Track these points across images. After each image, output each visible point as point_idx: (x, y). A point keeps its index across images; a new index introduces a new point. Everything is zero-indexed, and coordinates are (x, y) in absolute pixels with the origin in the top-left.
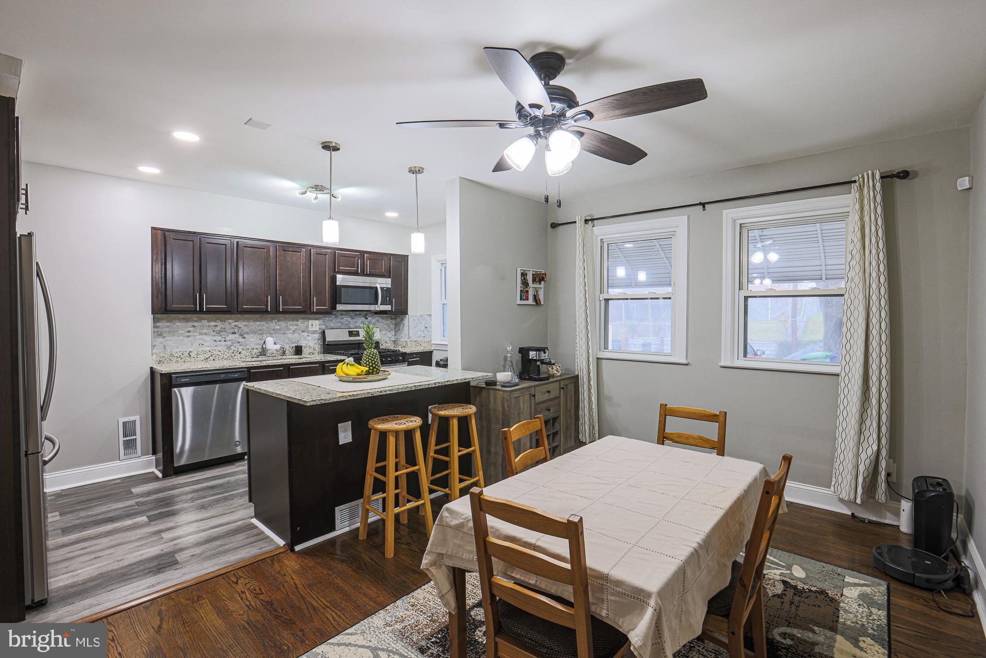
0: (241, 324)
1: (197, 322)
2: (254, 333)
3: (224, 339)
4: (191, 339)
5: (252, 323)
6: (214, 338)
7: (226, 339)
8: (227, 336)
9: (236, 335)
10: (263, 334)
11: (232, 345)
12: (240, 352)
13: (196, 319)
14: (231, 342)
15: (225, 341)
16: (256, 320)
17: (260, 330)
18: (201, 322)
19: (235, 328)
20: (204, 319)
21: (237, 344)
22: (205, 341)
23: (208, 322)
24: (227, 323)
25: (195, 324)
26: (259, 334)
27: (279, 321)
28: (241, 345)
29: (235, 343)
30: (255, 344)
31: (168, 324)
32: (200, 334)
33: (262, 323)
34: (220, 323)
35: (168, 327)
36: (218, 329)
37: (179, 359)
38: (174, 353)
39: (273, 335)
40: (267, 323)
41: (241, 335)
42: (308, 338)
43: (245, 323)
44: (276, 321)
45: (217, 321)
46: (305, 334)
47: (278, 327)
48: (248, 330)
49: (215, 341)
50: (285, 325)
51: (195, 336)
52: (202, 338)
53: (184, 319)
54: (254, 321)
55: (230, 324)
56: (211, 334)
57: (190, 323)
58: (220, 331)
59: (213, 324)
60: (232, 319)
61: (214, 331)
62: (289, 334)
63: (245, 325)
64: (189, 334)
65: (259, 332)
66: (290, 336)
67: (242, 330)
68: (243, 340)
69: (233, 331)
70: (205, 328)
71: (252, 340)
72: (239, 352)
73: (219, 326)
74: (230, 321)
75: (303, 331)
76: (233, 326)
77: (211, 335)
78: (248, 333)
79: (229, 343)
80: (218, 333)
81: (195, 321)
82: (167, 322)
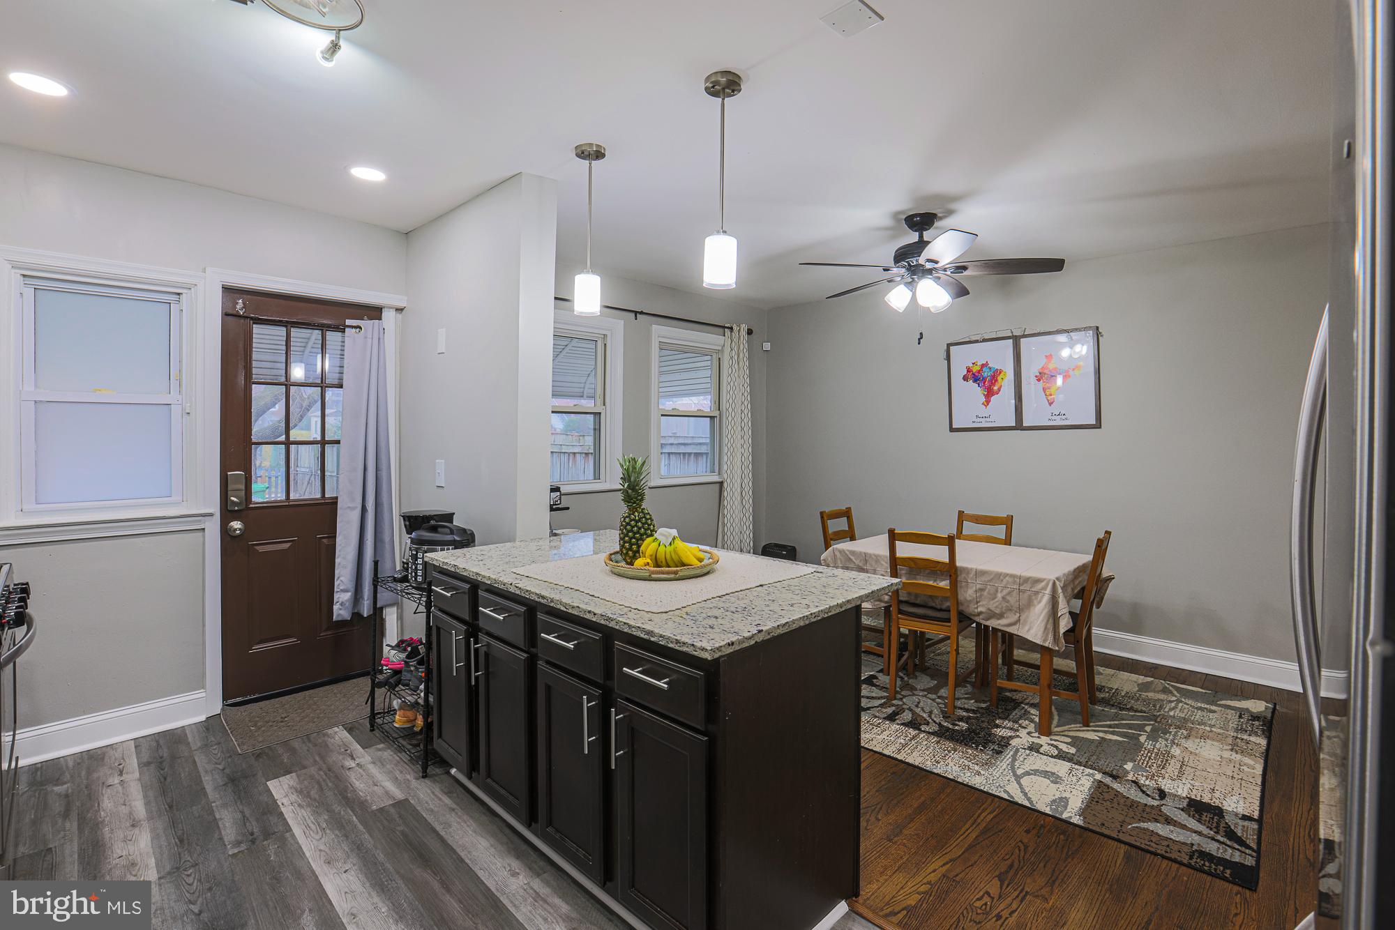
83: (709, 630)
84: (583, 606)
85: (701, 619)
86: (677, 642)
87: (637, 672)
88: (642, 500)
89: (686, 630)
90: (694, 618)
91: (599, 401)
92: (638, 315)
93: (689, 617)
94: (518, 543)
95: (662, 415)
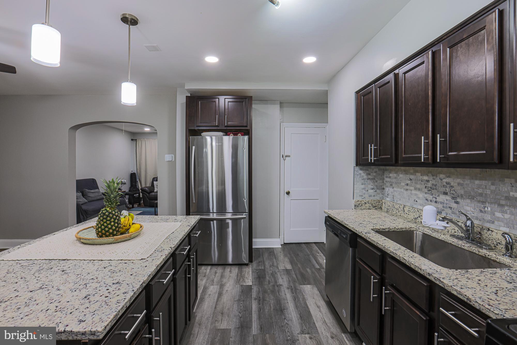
0: (454, 181)
1: (413, 175)
2: (472, 198)
3: (434, 199)
4: (409, 192)
5: (467, 182)
6: (426, 196)
8: (439, 196)
9: (448, 198)
10: (485, 202)
11: (443, 210)
13: (412, 171)
14: (442, 205)
17: (481, 195)
18: (415, 175)
19: (446, 187)
20: (417, 172)
21: (449, 209)
22: (419, 198)
23: (421, 175)
24: (438, 178)
25: (412, 177)
26: (479, 202)
29: (446, 208)
31: (395, 175)
32: (416, 189)
33: (484, 182)
34: (431, 178)
35: (395, 178)
36: (429, 185)
37: (397, 211)
38: (395, 205)
41: (453, 198)
43: (459, 180)
45: (430, 175)
48: (462, 192)
49: (427, 200)
51: (411, 190)
52: (416, 194)
53: (405, 171)
55: (442, 180)
56: (423, 190)
57: (408, 176)
58: (431, 188)
59: (426, 178)
60: (444, 174)
61: (426, 187)
63: (459, 184)
64: (408, 187)
65: (479, 198)
67: (454, 190)
68: (454, 205)
69: (443, 189)
70: (419, 182)
71: (468, 208)
73: (430, 182)
74: (442, 176)
76: (445, 184)
77: (423, 192)
78: (462, 196)
79: (440, 206)
80: (429, 190)
81: (412, 174)
82: (395, 173)
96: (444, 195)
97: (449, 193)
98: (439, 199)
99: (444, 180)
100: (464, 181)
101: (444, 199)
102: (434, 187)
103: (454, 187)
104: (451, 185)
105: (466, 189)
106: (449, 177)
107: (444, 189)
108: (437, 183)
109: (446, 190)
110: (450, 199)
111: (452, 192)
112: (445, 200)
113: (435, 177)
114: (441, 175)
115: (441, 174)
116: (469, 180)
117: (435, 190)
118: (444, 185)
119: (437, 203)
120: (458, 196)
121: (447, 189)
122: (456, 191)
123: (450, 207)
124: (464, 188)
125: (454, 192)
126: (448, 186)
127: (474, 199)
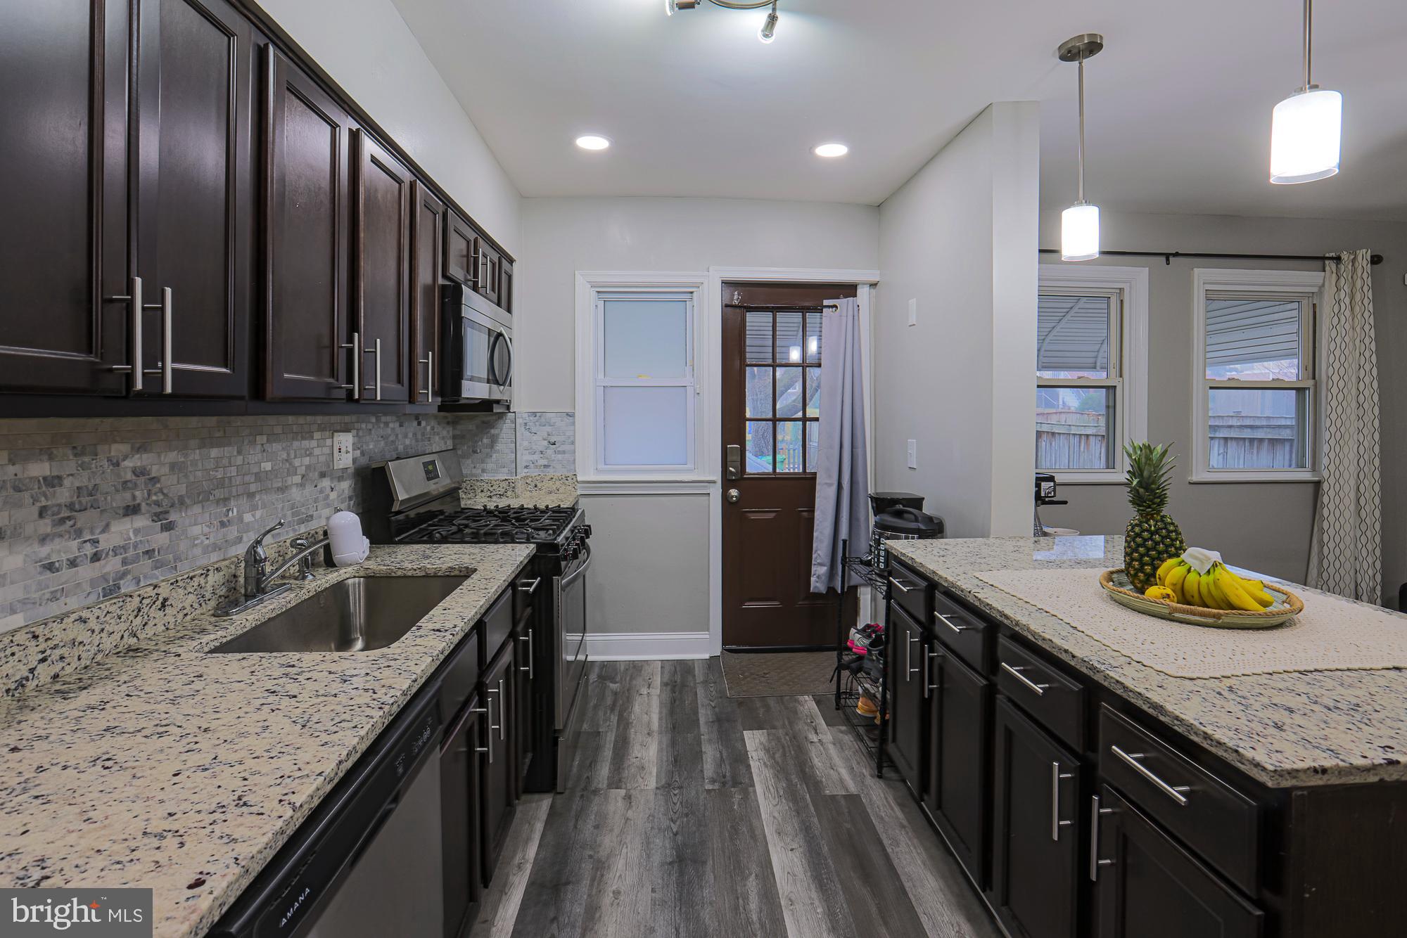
0: (157, 462)
2: (203, 497)
3: (88, 550)
5: (196, 455)
7: (102, 546)
8: (106, 528)
9: (141, 521)
12: (165, 600)
14: (117, 559)
15: (96, 557)
16: (207, 442)
17: (221, 484)
19: (134, 486)
21: (144, 561)
24: (100, 460)
26: (218, 502)
27: (273, 438)
28: (158, 565)
29: (136, 559)
30: (206, 550)
33: (227, 451)
34: (71, 466)
36: (62, 495)
39: (258, 497)
40: (239, 453)
41: (157, 517)
42: (333, 495)
43: (172, 456)
44: (265, 438)
46: (326, 483)
47: (267, 466)
48: (182, 489)
49: (51, 566)
50: (285, 456)
54: (202, 446)
55: (118, 464)
56: (29, 530)
58: (69, 506)
59: (41, 469)
61: (42, 512)
62: (294, 490)
63: (173, 466)
66: (295, 493)
67: (161, 491)
68: (162, 539)
69: (125, 498)
71: (196, 530)
72: (159, 603)
73: (64, 482)
74: (117, 449)
75: (323, 475)
76: (129, 476)
77: (28, 539)
78: (182, 502)
79: (112, 565)
80: (61, 520)
83: (1272, 731)
84: (1057, 641)
85: (1257, 706)
86: (1206, 736)
87: (1134, 759)
88: (1162, 503)
89: (1225, 720)
90: (1243, 701)
91: (1114, 372)
92: (1171, 259)
93: (1233, 696)
94: (991, 540)
95: (1211, 388)
96: (127, 519)
97: (143, 504)
98: (107, 541)
99: (128, 464)
100: (186, 456)
101: (128, 531)
102: (85, 500)
103: (163, 479)
104: (153, 475)
105: (192, 479)
106: (141, 449)
107: (128, 495)
108: (97, 482)
109: (134, 497)
110: (149, 523)
111: (154, 498)
112: (131, 535)
113: (86, 459)
114: (115, 447)
115: (116, 442)
116: (198, 451)
117: (91, 513)
118: (125, 482)
119: (99, 560)
120: (172, 506)
121: (138, 493)
122: (165, 491)
123: (147, 552)
124: (186, 476)
125: (161, 497)
126: (142, 479)
127: (208, 500)
